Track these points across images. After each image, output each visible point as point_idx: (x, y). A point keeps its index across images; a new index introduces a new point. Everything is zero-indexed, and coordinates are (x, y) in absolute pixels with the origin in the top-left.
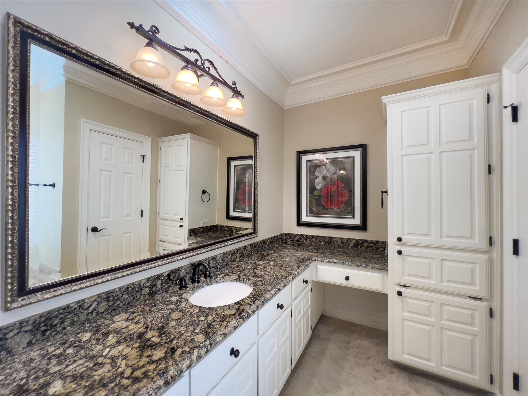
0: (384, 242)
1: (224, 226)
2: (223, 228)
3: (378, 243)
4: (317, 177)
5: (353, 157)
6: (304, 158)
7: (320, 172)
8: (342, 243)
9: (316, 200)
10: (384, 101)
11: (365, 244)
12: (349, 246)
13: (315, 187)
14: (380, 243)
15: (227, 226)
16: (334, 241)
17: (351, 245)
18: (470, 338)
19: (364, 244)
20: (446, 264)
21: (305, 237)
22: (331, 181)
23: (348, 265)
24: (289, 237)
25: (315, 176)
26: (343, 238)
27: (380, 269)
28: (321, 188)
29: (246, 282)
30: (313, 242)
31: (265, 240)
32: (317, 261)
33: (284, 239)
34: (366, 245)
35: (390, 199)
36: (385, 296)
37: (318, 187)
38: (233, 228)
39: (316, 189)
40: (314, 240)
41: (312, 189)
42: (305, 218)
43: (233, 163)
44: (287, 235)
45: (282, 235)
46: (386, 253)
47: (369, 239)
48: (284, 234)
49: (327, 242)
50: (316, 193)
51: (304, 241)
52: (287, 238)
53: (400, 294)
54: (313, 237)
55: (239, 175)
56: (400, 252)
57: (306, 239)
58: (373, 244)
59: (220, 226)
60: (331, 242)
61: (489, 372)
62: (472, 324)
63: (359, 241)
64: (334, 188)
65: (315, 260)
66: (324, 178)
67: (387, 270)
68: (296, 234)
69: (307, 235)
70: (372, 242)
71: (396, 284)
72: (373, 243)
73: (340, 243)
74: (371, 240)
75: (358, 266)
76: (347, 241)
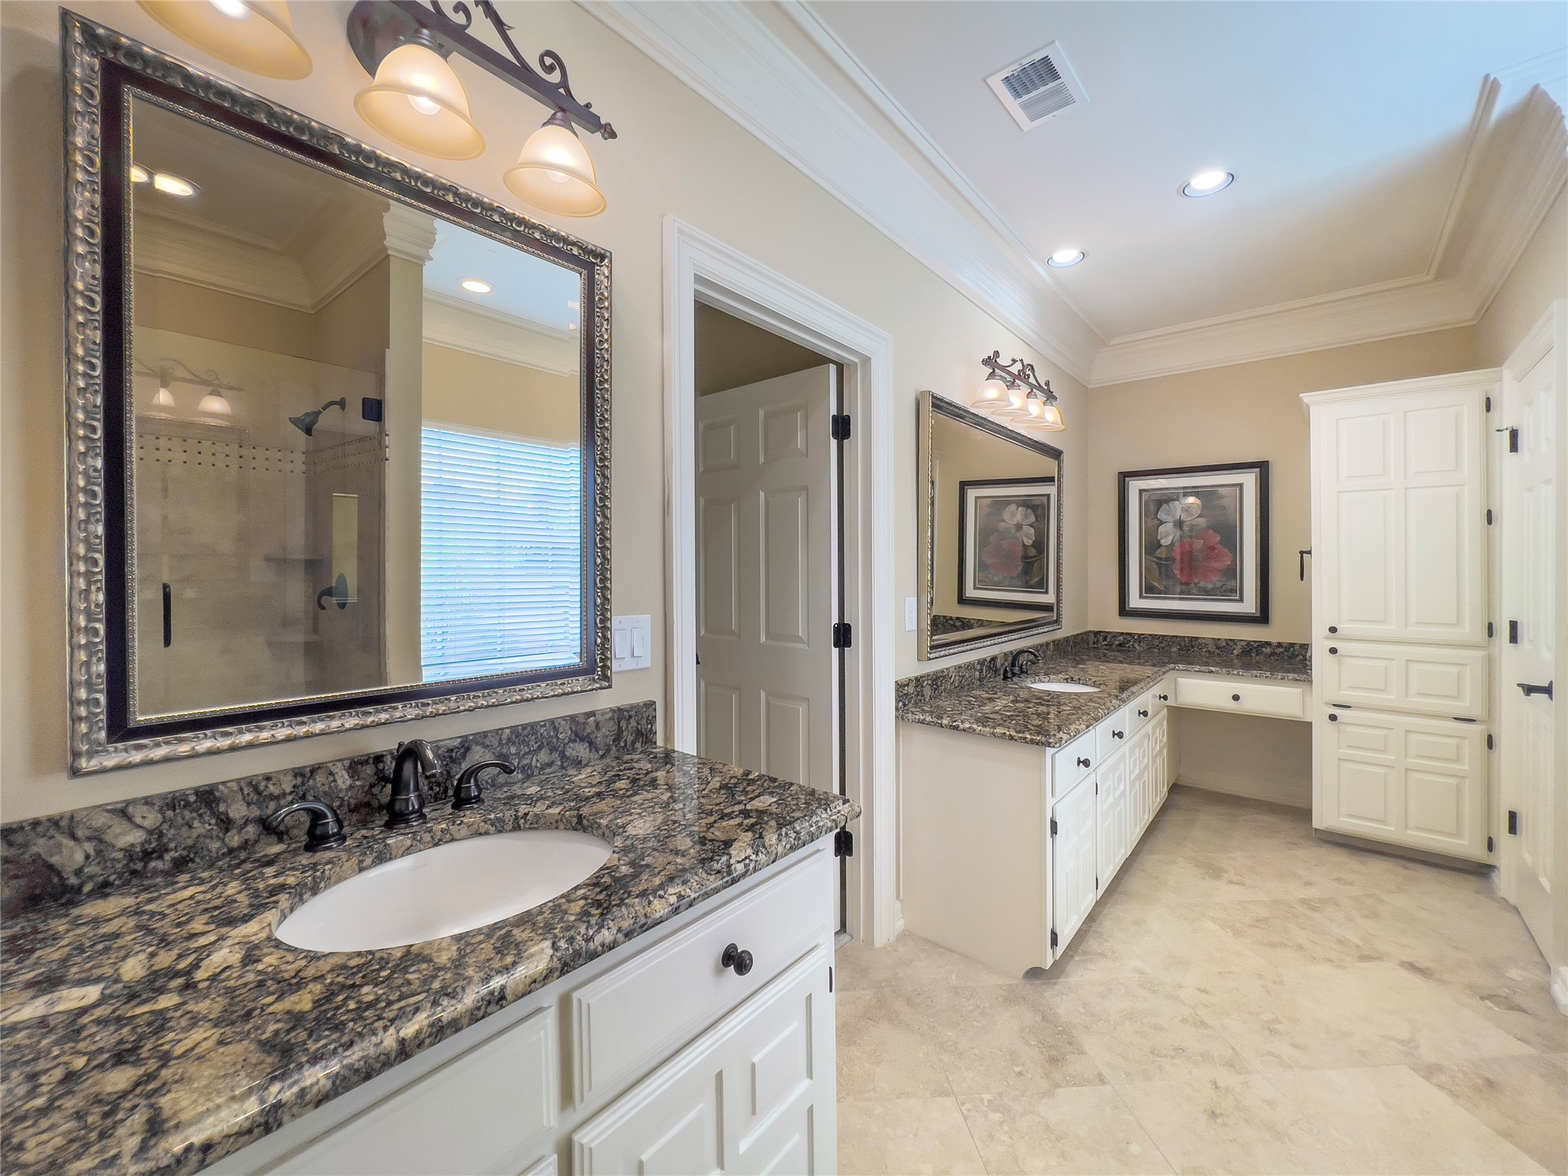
0: (1304, 645)
1: (951, 617)
2: (950, 622)
3: (1293, 647)
4: (1162, 523)
5: (1241, 486)
6: (1135, 486)
7: (1169, 513)
8: (1218, 648)
9: (1159, 565)
10: (1305, 400)
11: (1266, 648)
12: (1232, 653)
13: (1159, 541)
14: (1297, 647)
15: (958, 618)
16: (1200, 644)
17: (1235, 652)
18: (1453, 781)
19: (1264, 649)
20: (1414, 666)
21: (1136, 637)
22: (1191, 530)
23: (1238, 674)
24: (1101, 639)
25: (1158, 520)
26: (1219, 639)
27: (1297, 680)
28: (1172, 544)
29: (1084, 681)
30: (1155, 648)
31: (1068, 637)
32: (1177, 670)
33: (1091, 642)
34: (1268, 650)
35: (1317, 565)
36: (1307, 727)
37: (1165, 542)
38: (972, 621)
39: (1161, 546)
40: (1156, 642)
41: (1151, 545)
42: (1135, 602)
43: (972, 494)
44: (1096, 633)
45: (1088, 633)
46: (1308, 654)
47: (1274, 640)
48: (1090, 631)
49: (1185, 645)
50: (1161, 553)
51: (1136, 645)
52: (1098, 641)
53: (1333, 718)
54: (1154, 636)
55: (988, 515)
56: (1333, 651)
57: (1140, 642)
58: (1281, 650)
59: (942, 618)
60: (1193, 647)
61: (1486, 833)
62: (1458, 760)
63: (1253, 643)
64: (1199, 544)
65: (1174, 669)
66: (1179, 524)
67: (1311, 681)
68: (1118, 633)
69: (1143, 635)
70: (1279, 645)
71: (1327, 704)
72: (1282, 647)
73: (1212, 648)
74: (1278, 643)
75: (1256, 676)
76: (1227, 644)
